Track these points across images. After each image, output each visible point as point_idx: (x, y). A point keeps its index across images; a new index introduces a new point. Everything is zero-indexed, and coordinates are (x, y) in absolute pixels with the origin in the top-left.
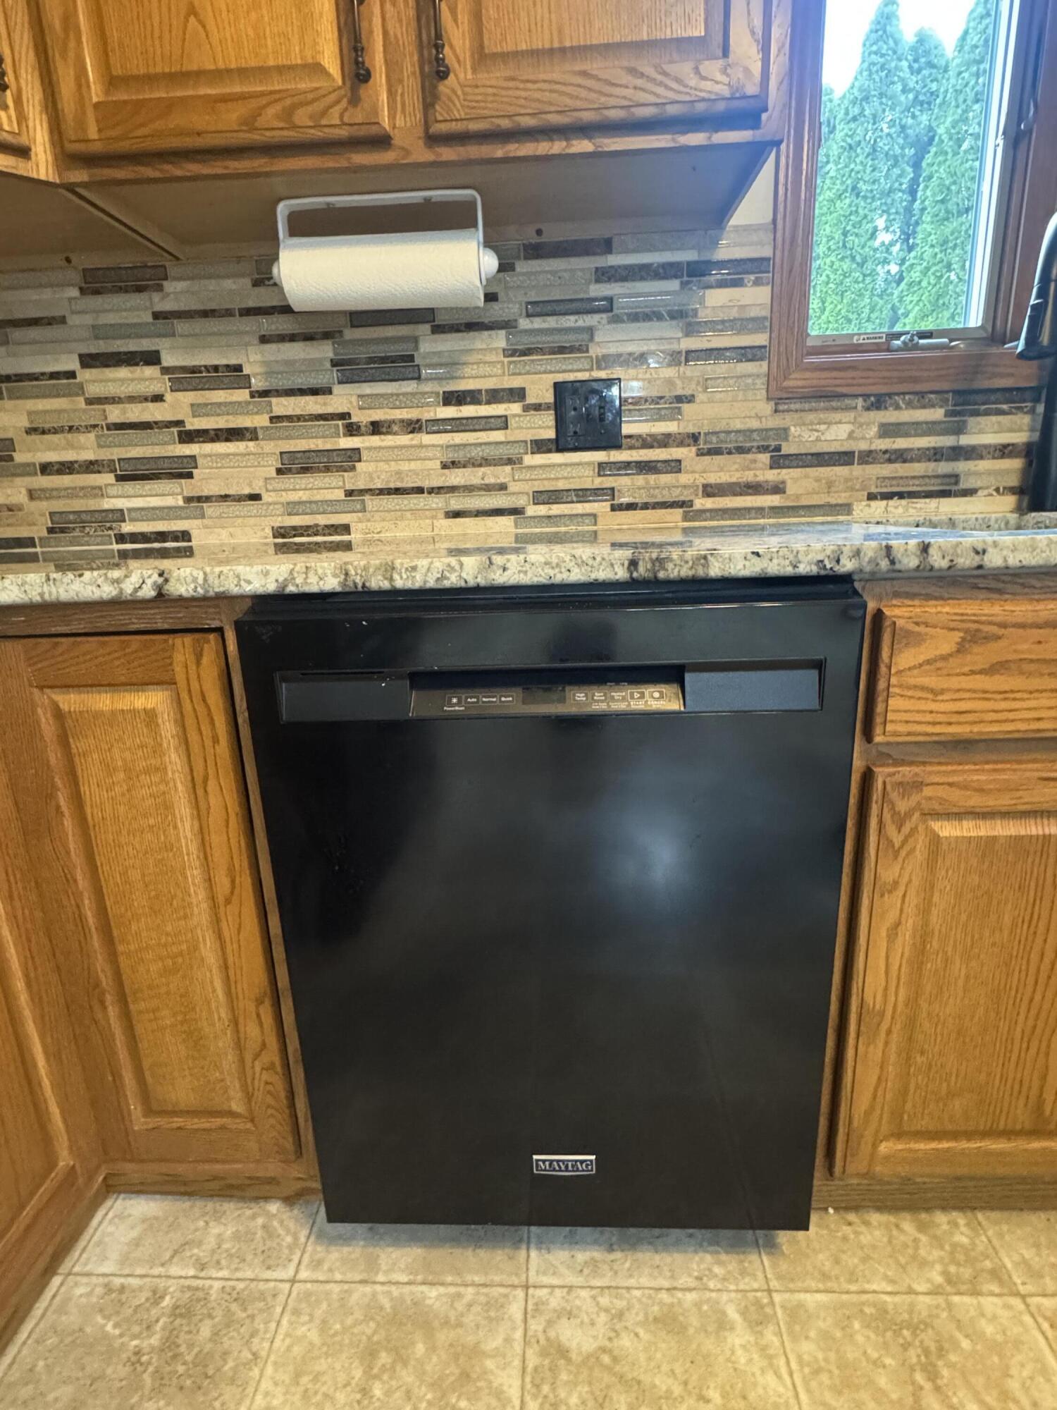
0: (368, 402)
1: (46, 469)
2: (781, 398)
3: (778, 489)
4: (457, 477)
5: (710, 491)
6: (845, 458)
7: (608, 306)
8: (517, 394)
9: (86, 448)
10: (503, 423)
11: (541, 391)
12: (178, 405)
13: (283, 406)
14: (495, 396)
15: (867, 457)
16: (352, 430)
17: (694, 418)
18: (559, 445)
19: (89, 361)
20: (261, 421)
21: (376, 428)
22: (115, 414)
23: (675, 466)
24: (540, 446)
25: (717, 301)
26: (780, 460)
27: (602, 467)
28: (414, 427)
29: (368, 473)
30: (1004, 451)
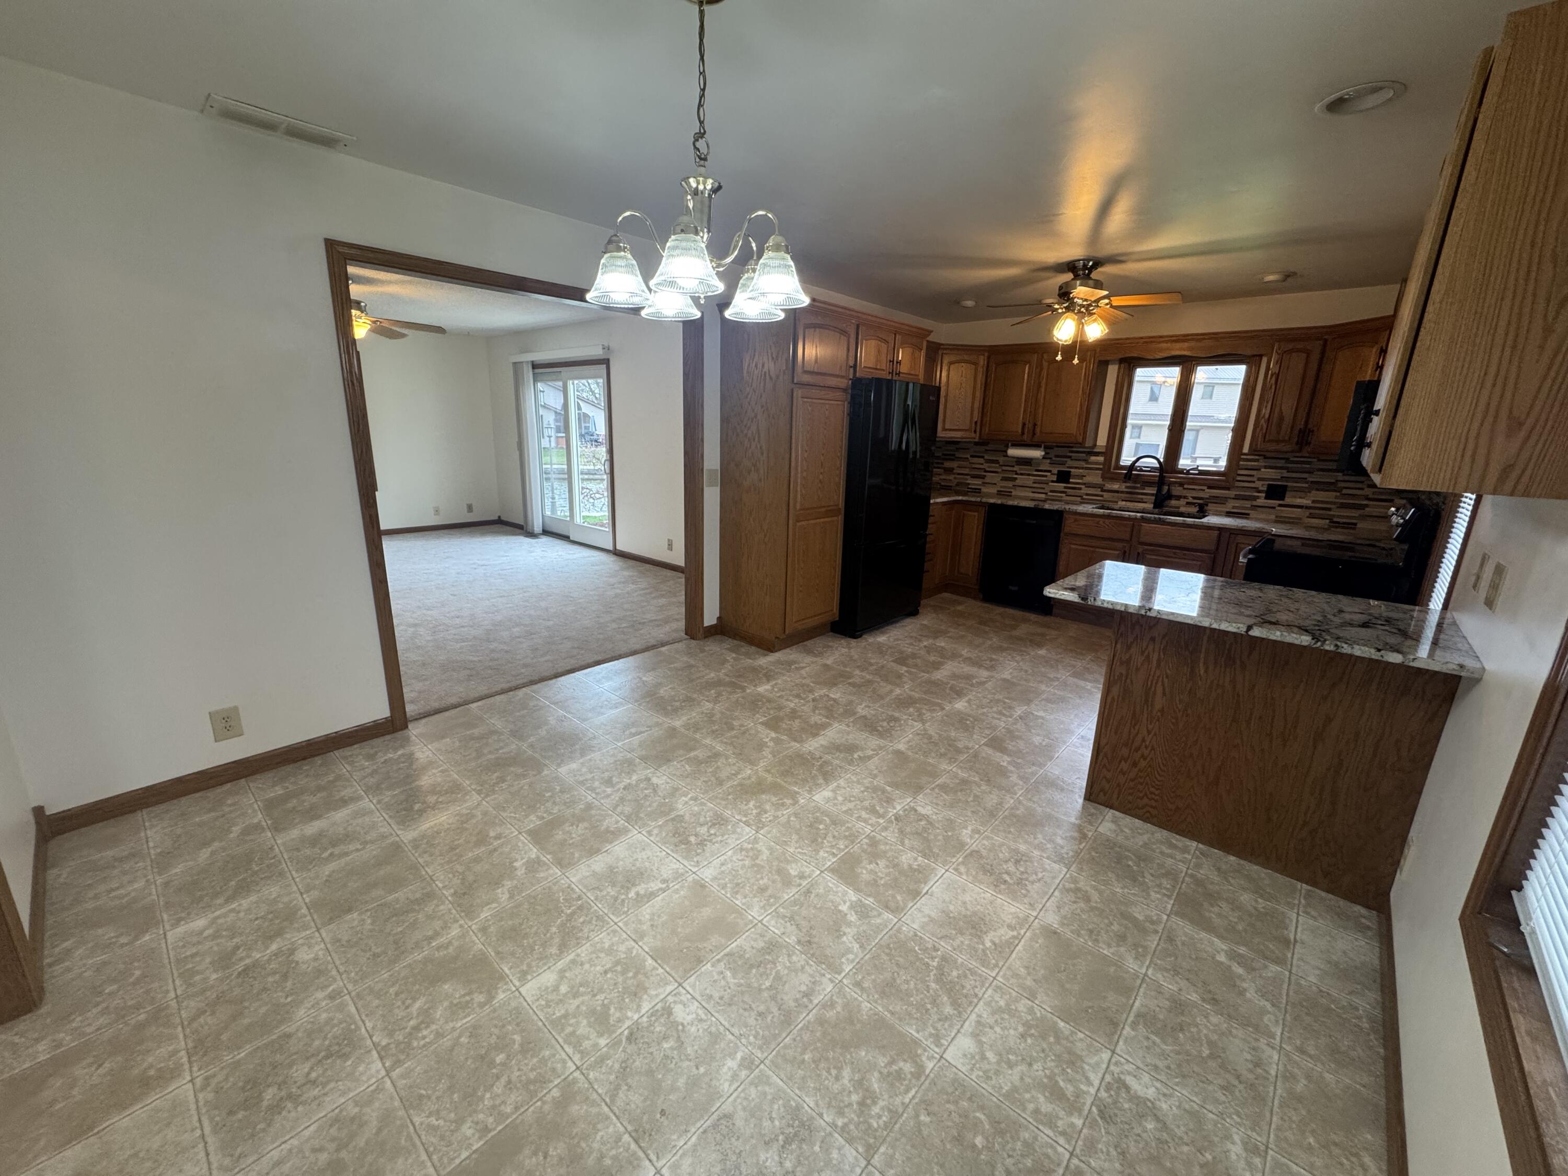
0: (1021, 469)
1: (959, 474)
2: (1103, 477)
3: (1102, 496)
4: (1035, 485)
5: (1087, 495)
6: (1117, 492)
7: (1070, 457)
8: (1050, 471)
9: (966, 471)
10: (1046, 476)
11: (1055, 471)
12: (986, 466)
13: (1004, 468)
14: (1045, 471)
15: (1122, 492)
16: (1017, 474)
17: (1088, 479)
18: (1057, 482)
19: (972, 456)
20: (999, 470)
21: (1022, 474)
22: (974, 466)
23: (1080, 489)
24: (1053, 482)
25: (1093, 458)
26: (1103, 490)
27: (1065, 488)
28: (1029, 475)
29: (1018, 482)
30: (1152, 495)
